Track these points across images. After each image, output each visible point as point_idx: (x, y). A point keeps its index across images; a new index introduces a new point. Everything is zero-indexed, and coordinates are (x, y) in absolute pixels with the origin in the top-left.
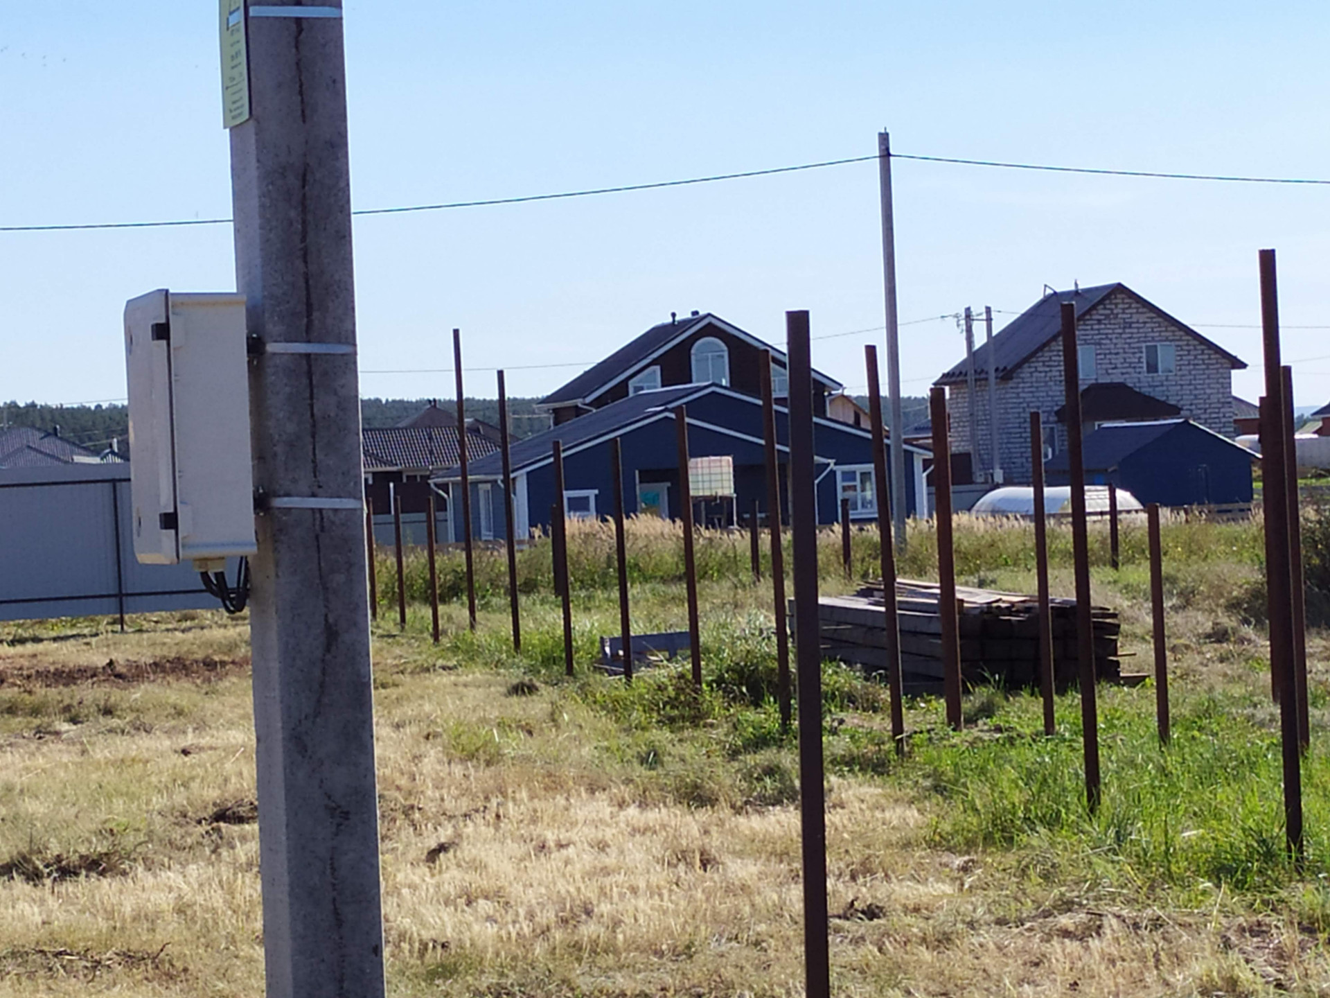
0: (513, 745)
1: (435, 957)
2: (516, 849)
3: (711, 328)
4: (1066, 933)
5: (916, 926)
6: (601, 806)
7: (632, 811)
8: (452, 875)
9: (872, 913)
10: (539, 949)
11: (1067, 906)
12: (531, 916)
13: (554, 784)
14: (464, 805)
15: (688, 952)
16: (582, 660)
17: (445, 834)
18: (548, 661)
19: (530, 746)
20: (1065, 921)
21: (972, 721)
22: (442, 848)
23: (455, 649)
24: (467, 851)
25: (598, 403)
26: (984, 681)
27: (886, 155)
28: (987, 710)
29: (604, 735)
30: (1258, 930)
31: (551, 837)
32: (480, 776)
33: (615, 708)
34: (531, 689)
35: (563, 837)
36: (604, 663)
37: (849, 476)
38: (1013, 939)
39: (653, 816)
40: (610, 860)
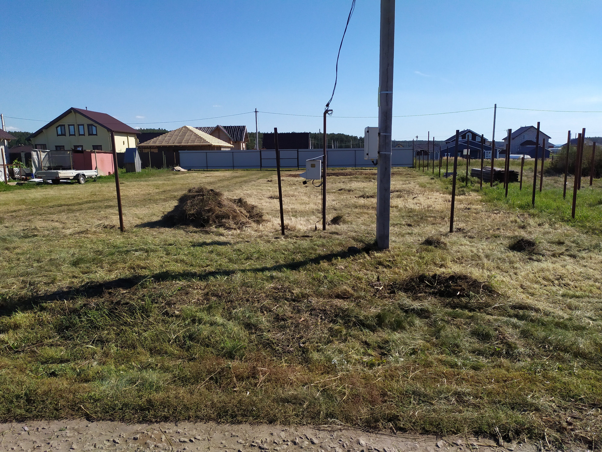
0: (428, 186)
1: (410, 210)
2: (425, 198)
3: (469, 131)
4: (495, 213)
5: (474, 211)
6: (438, 194)
7: (442, 195)
8: (415, 201)
9: (469, 209)
10: (424, 210)
11: (497, 210)
12: (424, 206)
13: (432, 191)
14: (420, 192)
15: (442, 212)
16: (441, 176)
17: (416, 195)
18: (437, 175)
19: (431, 186)
20: (495, 212)
21: (494, 186)
22: (415, 197)
23: (425, 173)
24: (418, 198)
25: (452, 141)
26: (497, 181)
27: (495, 107)
28: (497, 185)
29: (441, 185)
30: (523, 215)
31: (430, 197)
32: (423, 189)
33: (444, 182)
34: (433, 179)
35: (431, 197)
36: (444, 176)
37: (487, 152)
38: (487, 214)
39: (444, 195)
40: (436, 200)
